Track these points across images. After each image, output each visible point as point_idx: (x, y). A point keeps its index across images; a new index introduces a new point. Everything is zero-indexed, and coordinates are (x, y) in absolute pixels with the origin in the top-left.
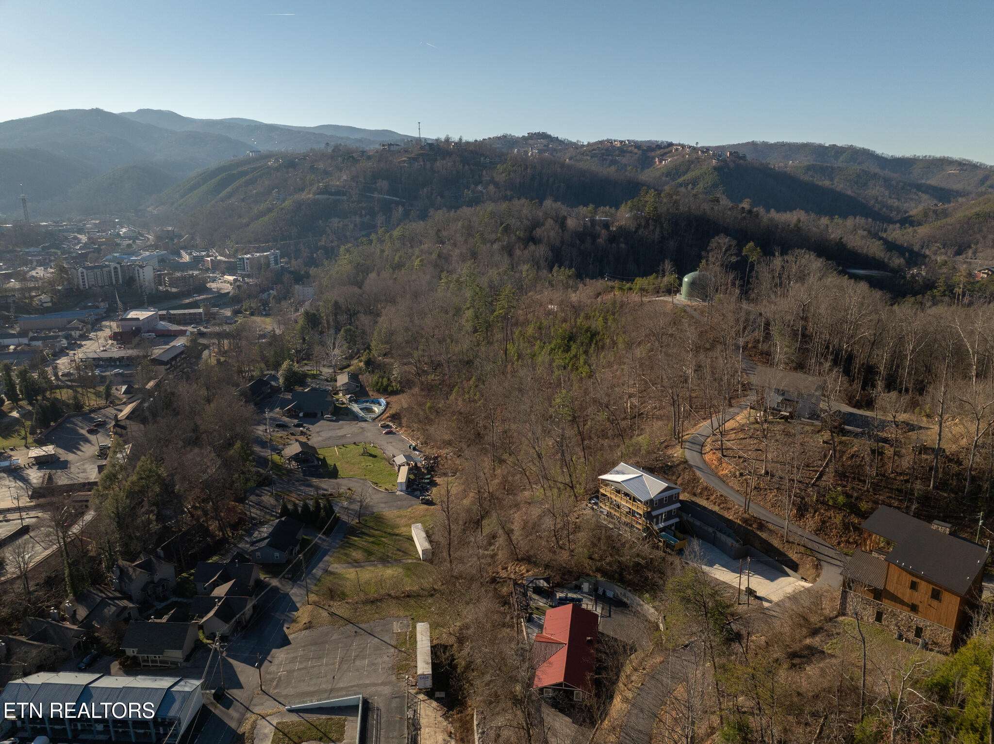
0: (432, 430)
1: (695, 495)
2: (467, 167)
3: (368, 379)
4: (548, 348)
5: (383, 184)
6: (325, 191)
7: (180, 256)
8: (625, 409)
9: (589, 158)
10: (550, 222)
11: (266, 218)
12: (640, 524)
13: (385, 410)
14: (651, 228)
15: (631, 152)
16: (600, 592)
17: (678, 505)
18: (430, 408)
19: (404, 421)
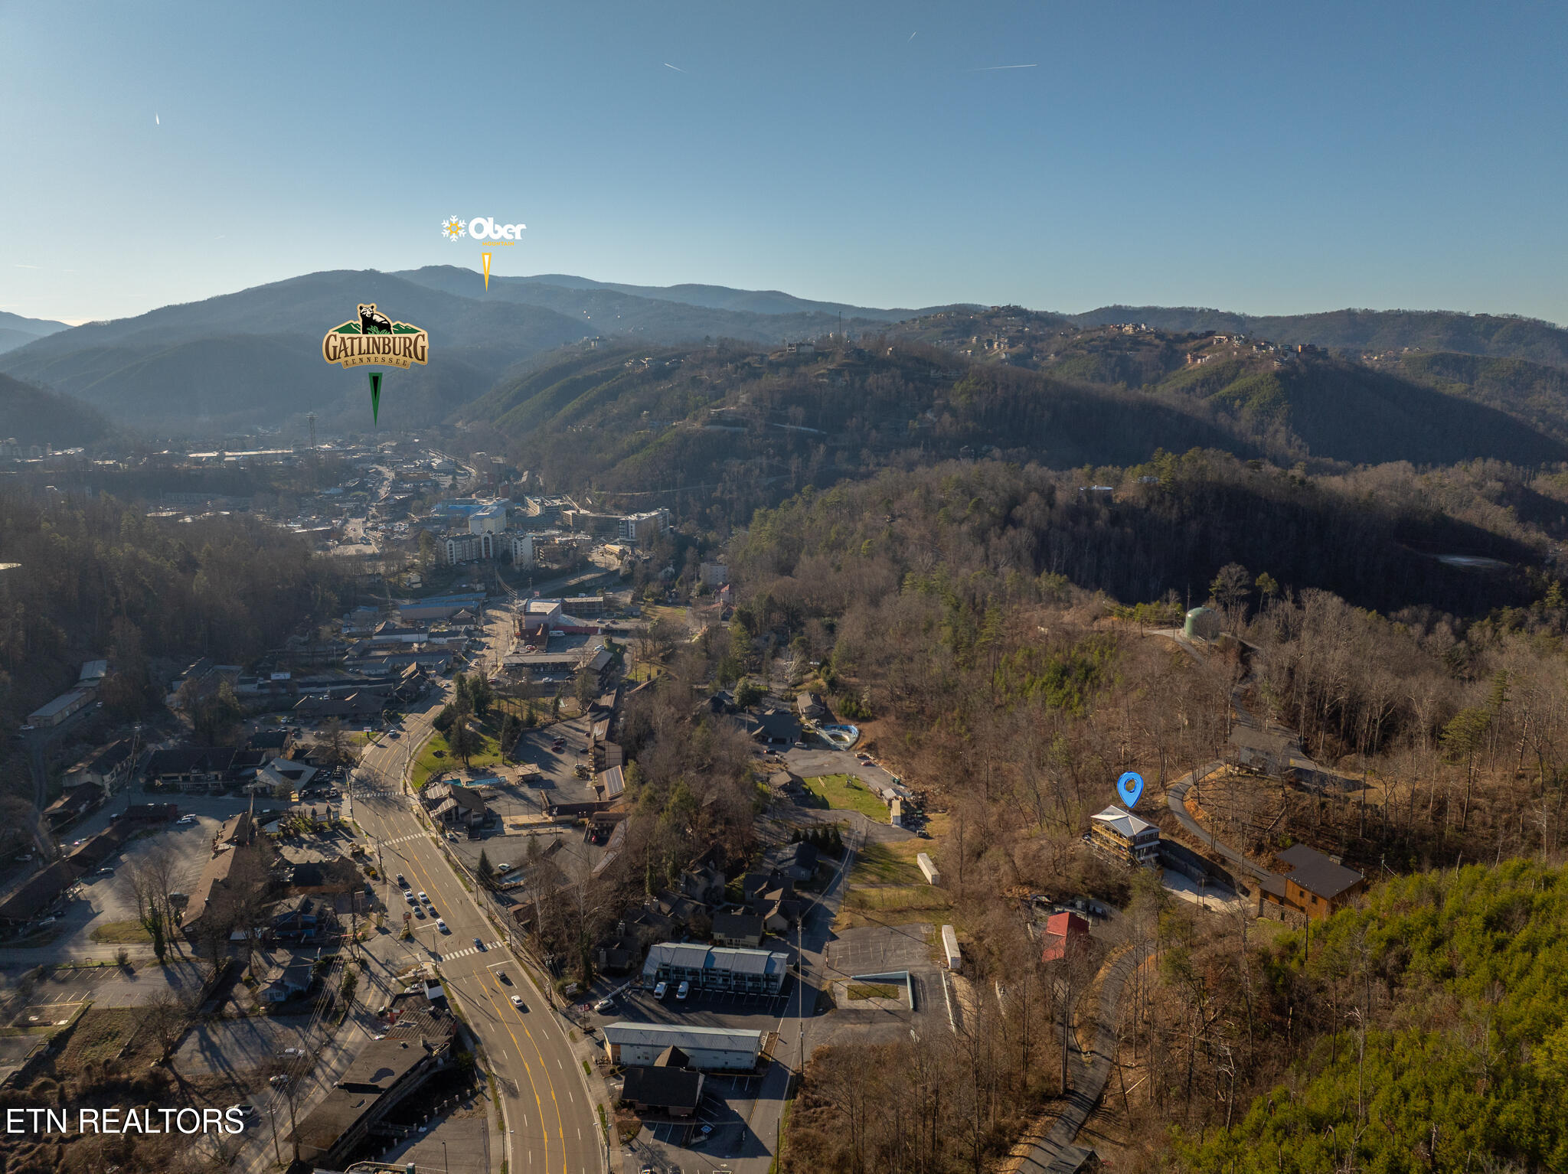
0: (915, 763)
1: (1173, 835)
2: (911, 385)
3: (834, 702)
4: (1039, 682)
5: (797, 411)
6: (718, 420)
7: (525, 505)
8: (1119, 754)
9: (1085, 352)
10: (1034, 497)
11: (640, 456)
12: (1126, 855)
13: (858, 739)
14: (1168, 504)
15: (1149, 344)
16: (1091, 909)
17: (1158, 842)
18: (911, 739)
19: (882, 752)
